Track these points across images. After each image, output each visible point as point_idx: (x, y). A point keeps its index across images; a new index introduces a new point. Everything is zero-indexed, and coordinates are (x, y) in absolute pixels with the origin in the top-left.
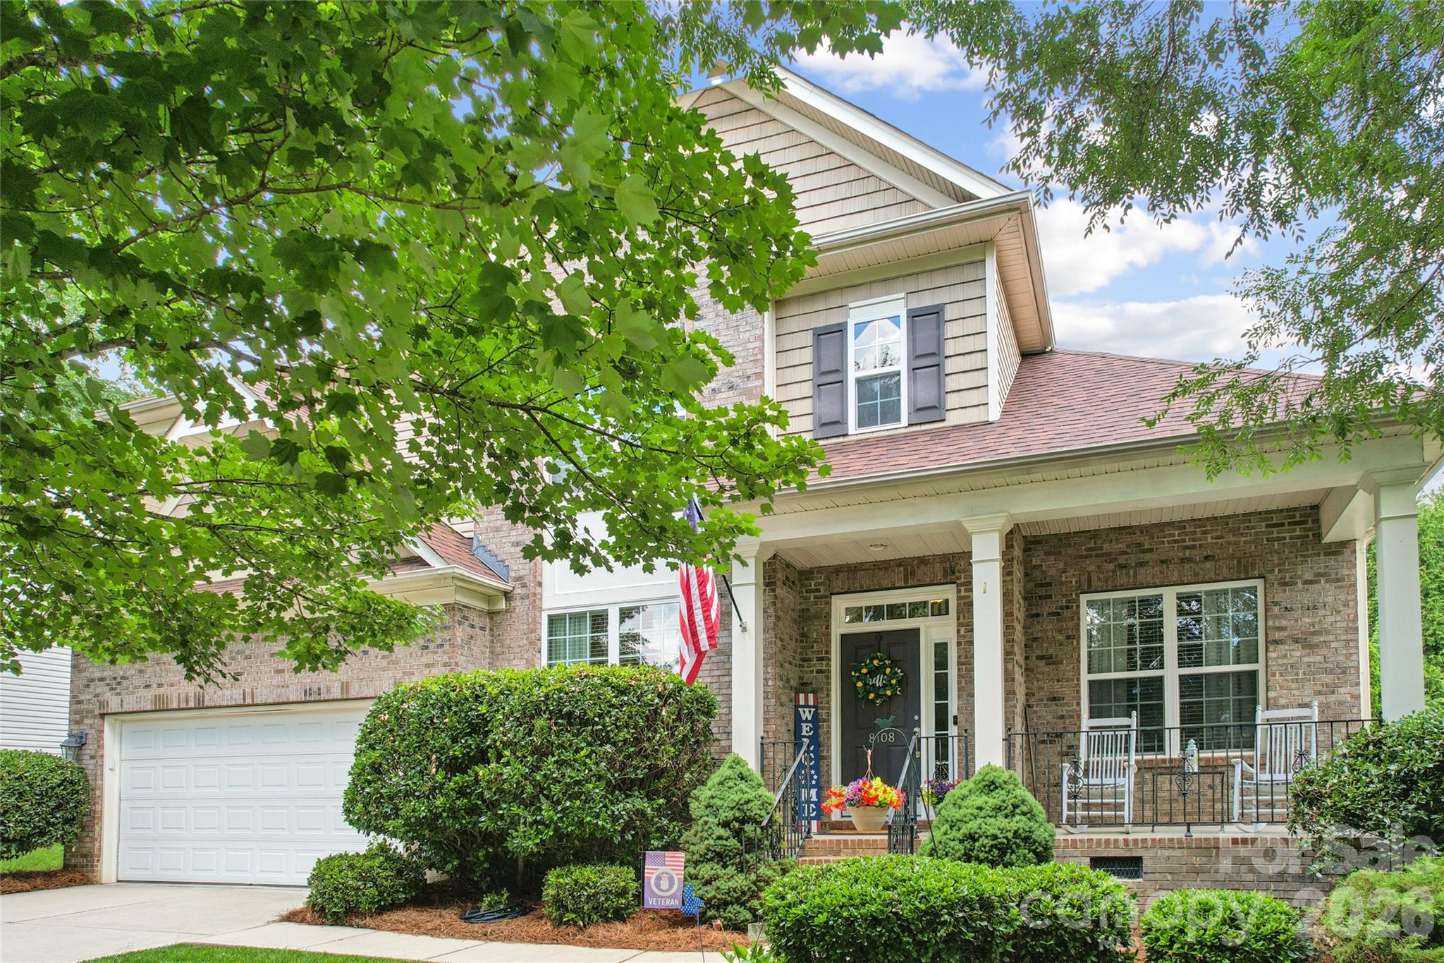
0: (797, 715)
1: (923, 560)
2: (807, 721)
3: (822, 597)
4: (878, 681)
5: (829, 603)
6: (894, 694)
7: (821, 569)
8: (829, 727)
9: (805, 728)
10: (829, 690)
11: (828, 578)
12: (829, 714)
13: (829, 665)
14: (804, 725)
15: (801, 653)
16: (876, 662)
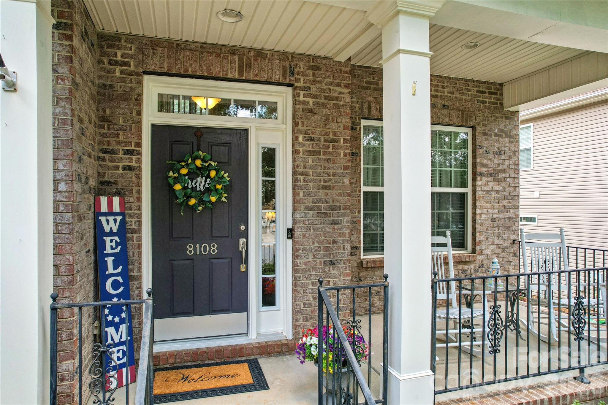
0: (98, 226)
1: (260, 53)
2: (111, 234)
3: (131, 74)
4: (200, 183)
5: (140, 83)
6: (219, 201)
7: (131, 38)
8: (139, 239)
9: (110, 243)
10: (139, 192)
11: (141, 50)
12: (140, 223)
13: (139, 161)
14: (108, 239)
15: (101, 143)
16: (198, 163)
